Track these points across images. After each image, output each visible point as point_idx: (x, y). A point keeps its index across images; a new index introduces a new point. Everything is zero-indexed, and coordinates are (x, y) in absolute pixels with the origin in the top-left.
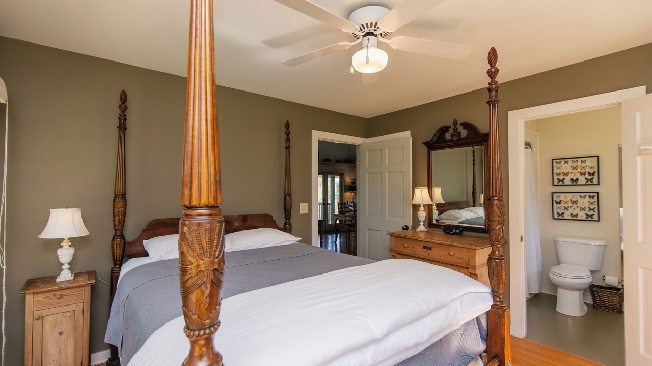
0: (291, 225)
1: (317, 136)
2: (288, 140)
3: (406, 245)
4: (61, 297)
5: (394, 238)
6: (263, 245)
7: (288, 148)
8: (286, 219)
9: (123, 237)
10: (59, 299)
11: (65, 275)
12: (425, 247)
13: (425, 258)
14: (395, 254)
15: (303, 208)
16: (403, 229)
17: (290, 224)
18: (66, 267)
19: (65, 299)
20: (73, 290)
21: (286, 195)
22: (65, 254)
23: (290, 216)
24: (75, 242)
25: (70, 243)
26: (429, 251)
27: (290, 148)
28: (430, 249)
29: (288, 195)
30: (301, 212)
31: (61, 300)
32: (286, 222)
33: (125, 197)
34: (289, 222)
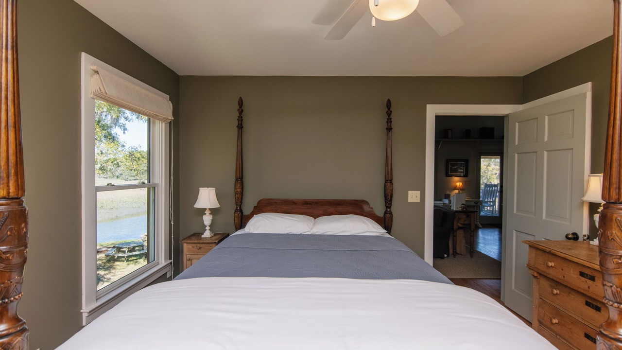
0: (392, 215)
1: (433, 111)
2: (389, 121)
3: (550, 264)
4: (200, 248)
5: (534, 251)
6: (342, 232)
7: (389, 129)
8: (387, 207)
9: (241, 211)
10: (198, 249)
11: (207, 234)
12: (582, 274)
13: (582, 291)
14: (536, 274)
15: (413, 196)
16: (567, 237)
17: (391, 213)
18: (208, 228)
19: (202, 249)
20: (206, 245)
21: (386, 181)
22: (207, 219)
23: (391, 204)
24: (213, 211)
25: (210, 212)
26: (589, 282)
27: (392, 129)
28: (592, 278)
29: (388, 180)
30: (410, 200)
31: (200, 250)
32: (386, 210)
33: (242, 181)
34: (390, 211)
